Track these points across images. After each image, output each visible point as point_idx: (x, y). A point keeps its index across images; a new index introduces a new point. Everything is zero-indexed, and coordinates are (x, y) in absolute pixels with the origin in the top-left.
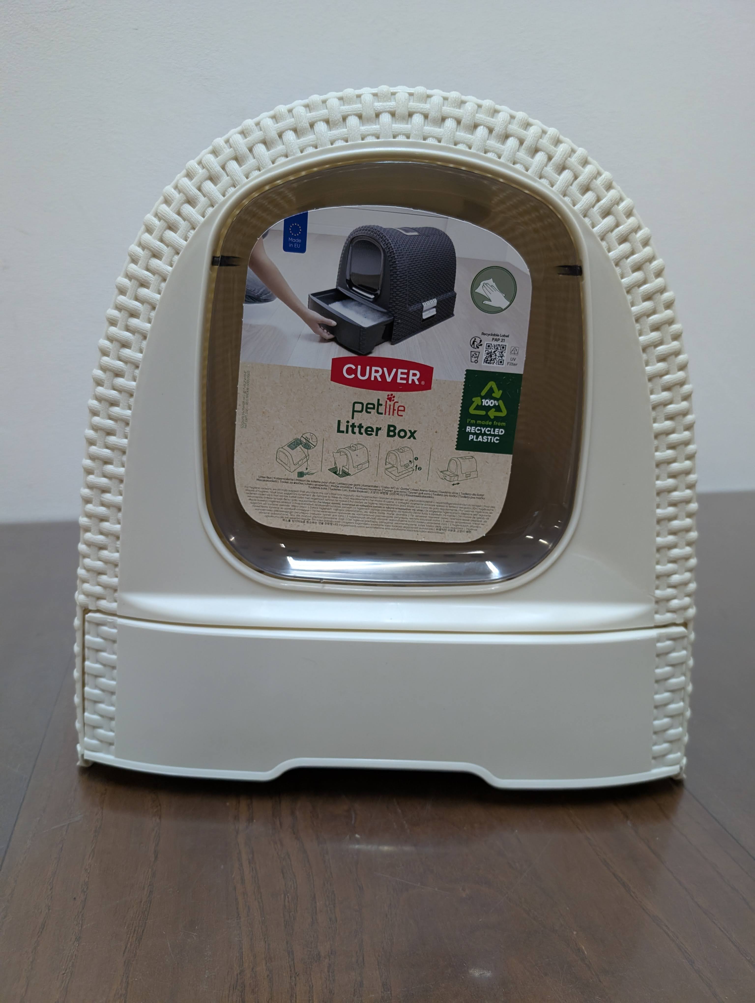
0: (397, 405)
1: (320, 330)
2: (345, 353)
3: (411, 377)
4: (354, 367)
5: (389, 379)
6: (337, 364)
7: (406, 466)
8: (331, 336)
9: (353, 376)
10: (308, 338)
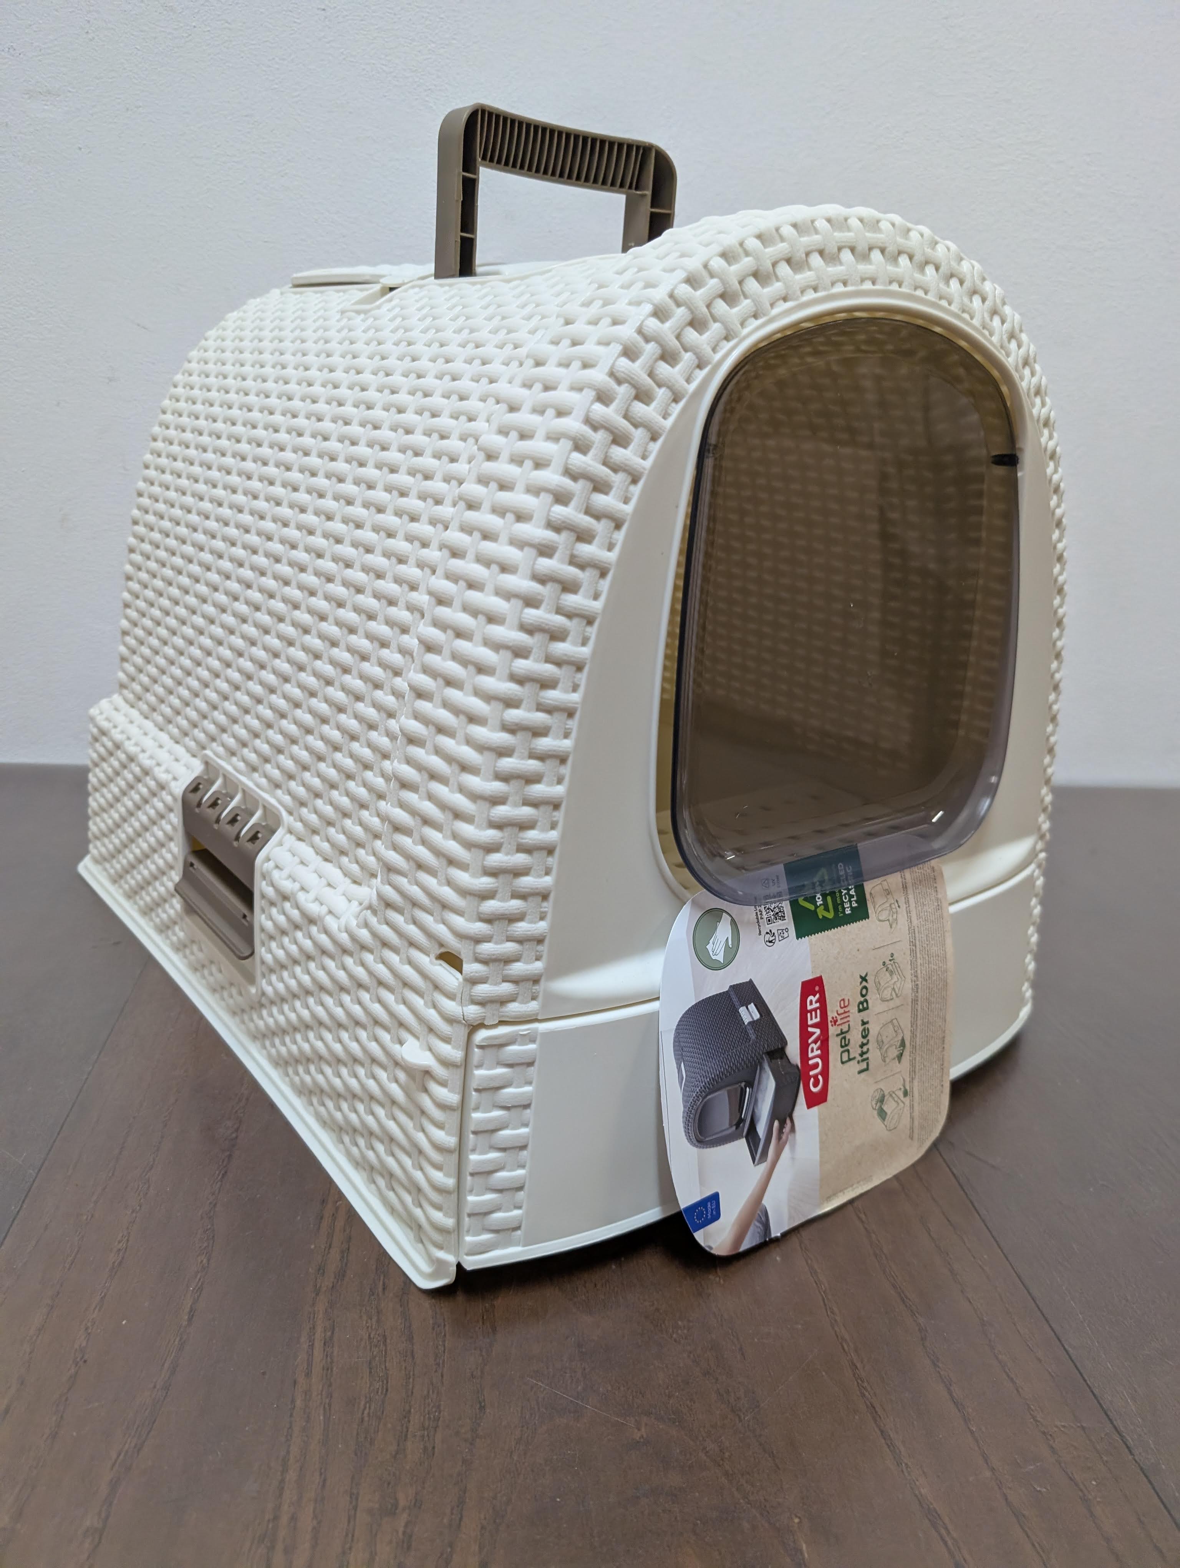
0: (839, 1010)
1: (784, 1137)
2: (801, 1097)
3: (815, 1006)
4: (812, 1080)
5: (818, 1032)
6: (811, 1101)
8: (788, 1121)
9: (820, 1077)
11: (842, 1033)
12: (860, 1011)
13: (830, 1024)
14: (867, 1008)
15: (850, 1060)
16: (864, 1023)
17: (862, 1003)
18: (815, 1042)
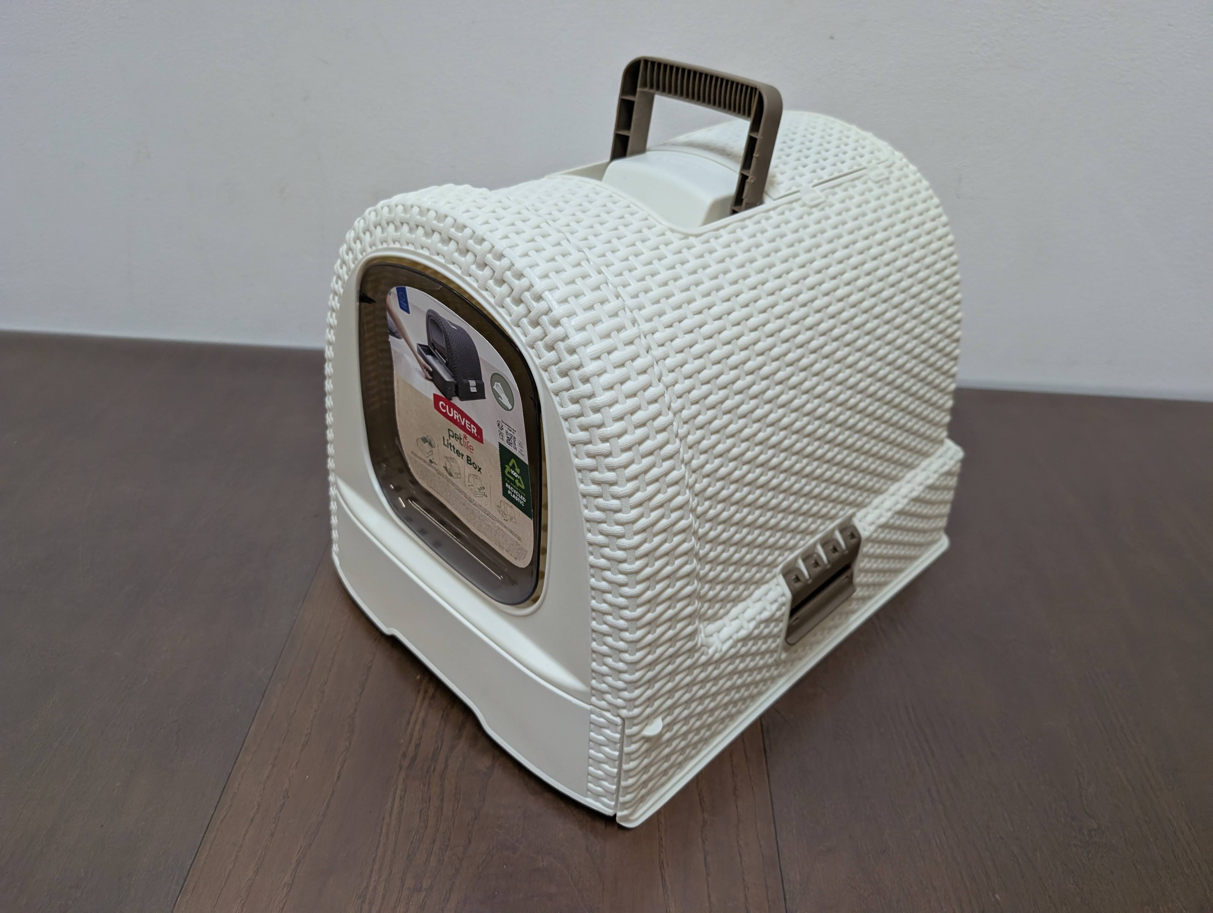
0: (469, 444)
1: (425, 370)
2: (439, 393)
3: (473, 430)
4: (445, 405)
5: (463, 424)
6: (436, 398)
7: (479, 490)
8: (430, 377)
10: (420, 372)
11: (460, 439)
12: (468, 457)
13: (464, 433)
14: (468, 463)
15: (450, 435)
16: (462, 455)
17: (470, 461)
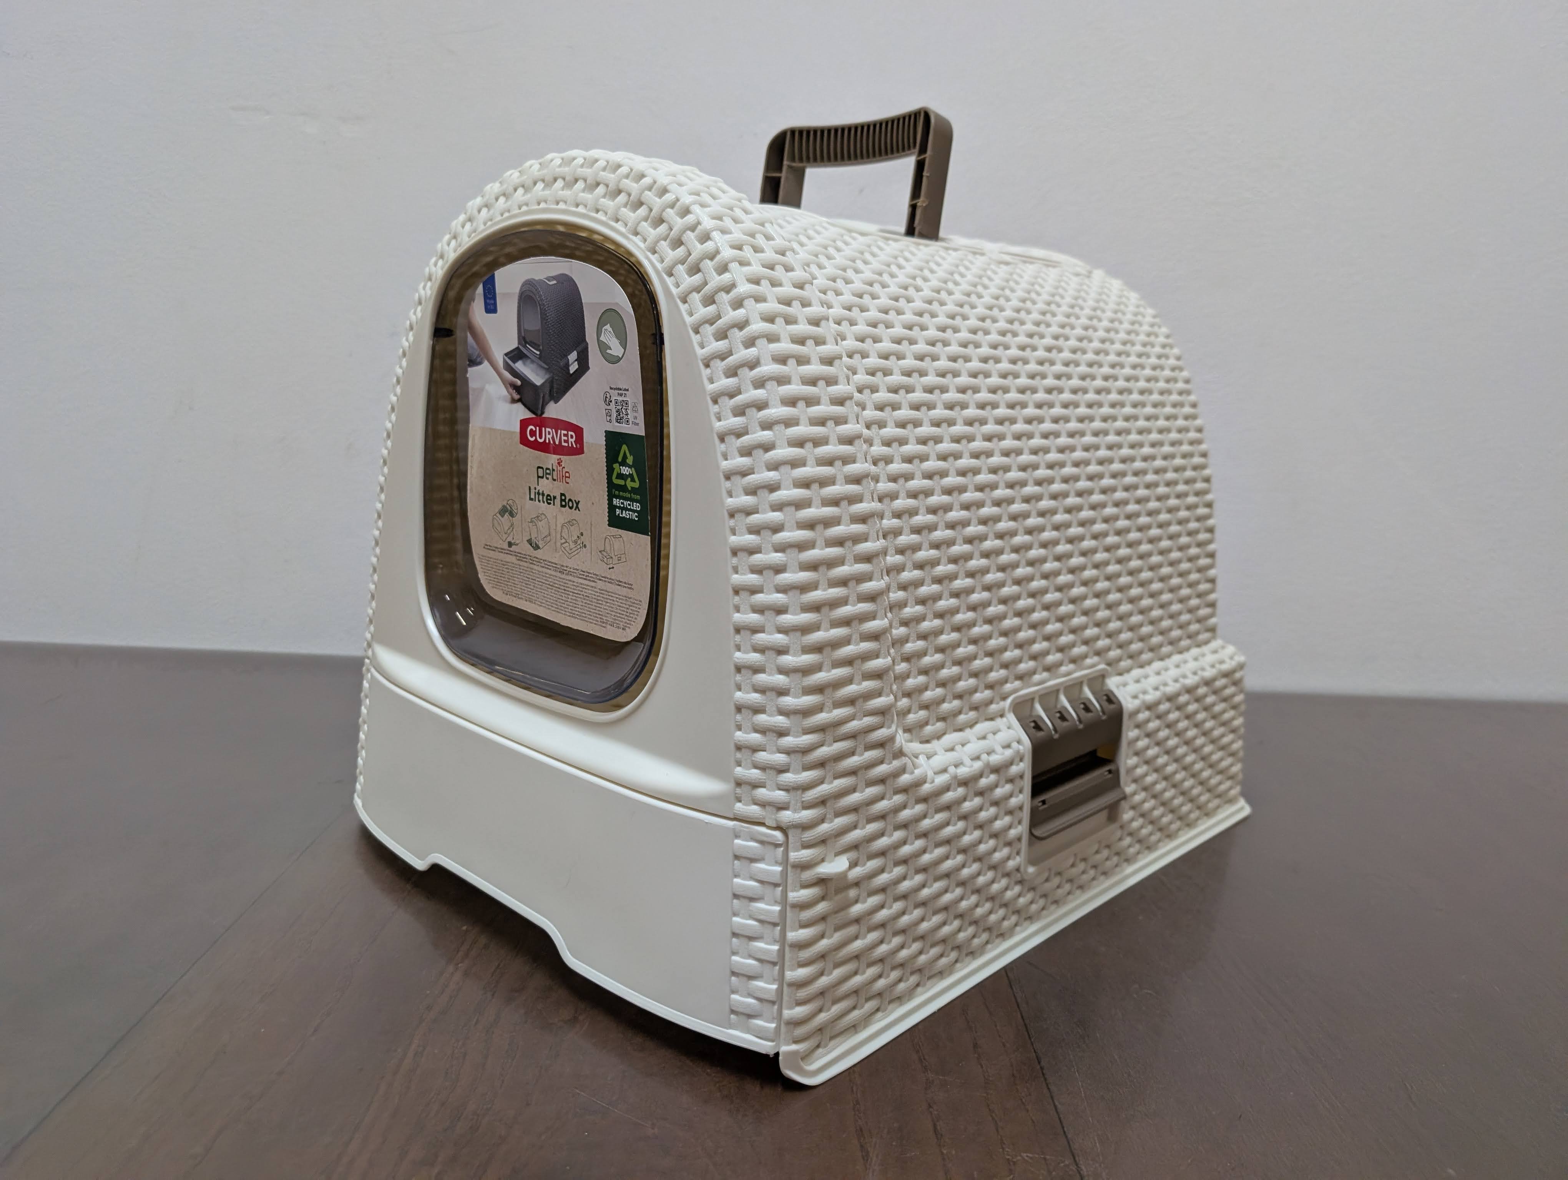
0: (564, 470)
1: (511, 390)
2: (527, 414)
3: (570, 440)
4: (534, 428)
5: (557, 443)
6: (524, 425)
7: (575, 542)
8: (518, 396)
9: (534, 438)
11: (553, 470)
12: (562, 495)
13: (558, 457)
14: (562, 506)
15: (538, 477)
16: (555, 498)
17: (564, 500)
18: (553, 437)
